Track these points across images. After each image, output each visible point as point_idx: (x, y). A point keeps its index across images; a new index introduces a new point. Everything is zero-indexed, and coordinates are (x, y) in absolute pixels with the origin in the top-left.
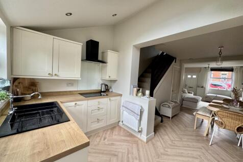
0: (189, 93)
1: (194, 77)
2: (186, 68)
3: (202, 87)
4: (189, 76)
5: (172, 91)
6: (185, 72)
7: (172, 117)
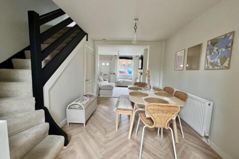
0: (104, 80)
1: (108, 64)
2: (100, 56)
3: (114, 74)
4: (104, 64)
5: (86, 80)
6: (100, 60)
7: (86, 124)
